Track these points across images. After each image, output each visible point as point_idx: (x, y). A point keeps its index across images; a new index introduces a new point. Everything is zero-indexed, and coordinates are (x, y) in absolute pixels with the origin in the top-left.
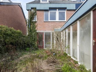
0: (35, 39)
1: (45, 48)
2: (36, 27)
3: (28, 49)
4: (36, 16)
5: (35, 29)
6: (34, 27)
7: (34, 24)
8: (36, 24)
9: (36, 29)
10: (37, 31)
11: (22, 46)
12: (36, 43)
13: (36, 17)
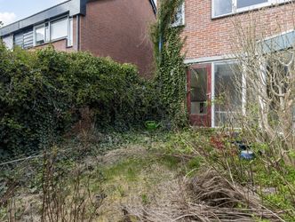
0: (177, 91)
1: (216, 125)
2: (181, 47)
3: (152, 124)
4: (183, 6)
5: (178, 53)
6: (176, 48)
7: (174, 35)
8: (182, 36)
9: (182, 54)
10: (186, 62)
11: (135, 114)
12: (183, 104)
13: (183, 10)
